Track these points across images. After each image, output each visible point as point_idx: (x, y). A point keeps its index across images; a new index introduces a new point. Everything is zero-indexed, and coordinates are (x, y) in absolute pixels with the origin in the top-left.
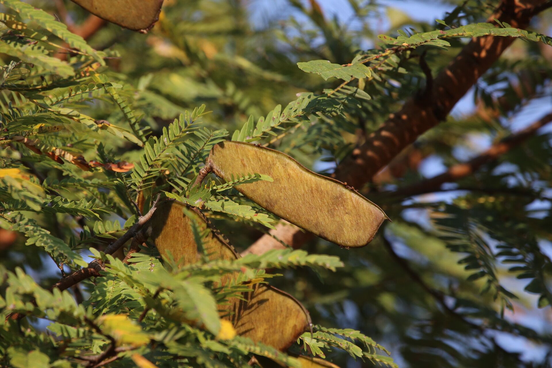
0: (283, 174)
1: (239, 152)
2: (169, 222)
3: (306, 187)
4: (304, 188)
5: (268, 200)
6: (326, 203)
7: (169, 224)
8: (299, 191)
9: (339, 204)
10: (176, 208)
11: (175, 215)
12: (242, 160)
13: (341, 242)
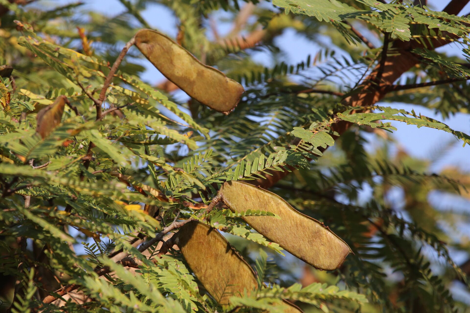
0: (276, 210)
1: (243, 190)
2: (194, 236)
3: (292, 222)
4: (291, 223)
5: (264, 228)
6: (307, 236)
7: (194, 238)
8: (287, 224)
9: (317, 238)
10: (201, 227)
11: (200, 232)
12: (245, 196)
13: (317, 265)
